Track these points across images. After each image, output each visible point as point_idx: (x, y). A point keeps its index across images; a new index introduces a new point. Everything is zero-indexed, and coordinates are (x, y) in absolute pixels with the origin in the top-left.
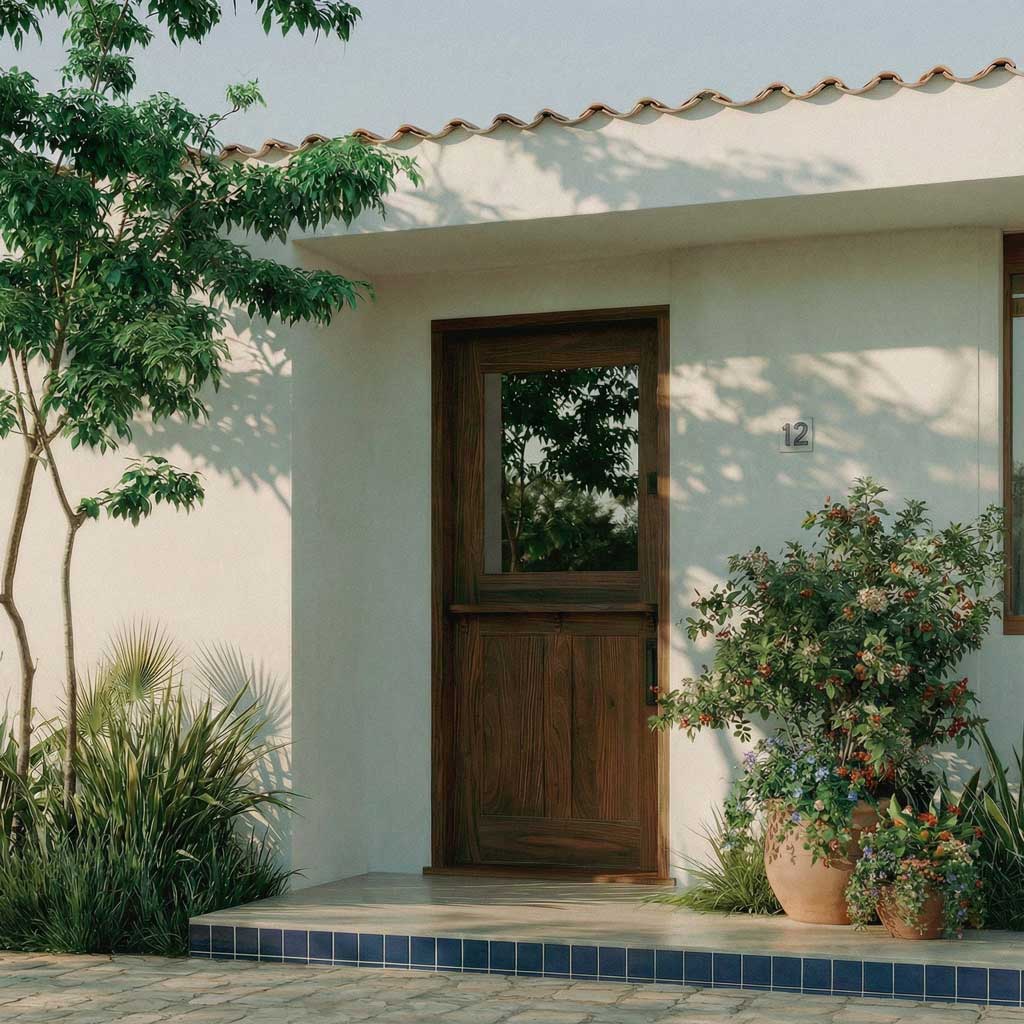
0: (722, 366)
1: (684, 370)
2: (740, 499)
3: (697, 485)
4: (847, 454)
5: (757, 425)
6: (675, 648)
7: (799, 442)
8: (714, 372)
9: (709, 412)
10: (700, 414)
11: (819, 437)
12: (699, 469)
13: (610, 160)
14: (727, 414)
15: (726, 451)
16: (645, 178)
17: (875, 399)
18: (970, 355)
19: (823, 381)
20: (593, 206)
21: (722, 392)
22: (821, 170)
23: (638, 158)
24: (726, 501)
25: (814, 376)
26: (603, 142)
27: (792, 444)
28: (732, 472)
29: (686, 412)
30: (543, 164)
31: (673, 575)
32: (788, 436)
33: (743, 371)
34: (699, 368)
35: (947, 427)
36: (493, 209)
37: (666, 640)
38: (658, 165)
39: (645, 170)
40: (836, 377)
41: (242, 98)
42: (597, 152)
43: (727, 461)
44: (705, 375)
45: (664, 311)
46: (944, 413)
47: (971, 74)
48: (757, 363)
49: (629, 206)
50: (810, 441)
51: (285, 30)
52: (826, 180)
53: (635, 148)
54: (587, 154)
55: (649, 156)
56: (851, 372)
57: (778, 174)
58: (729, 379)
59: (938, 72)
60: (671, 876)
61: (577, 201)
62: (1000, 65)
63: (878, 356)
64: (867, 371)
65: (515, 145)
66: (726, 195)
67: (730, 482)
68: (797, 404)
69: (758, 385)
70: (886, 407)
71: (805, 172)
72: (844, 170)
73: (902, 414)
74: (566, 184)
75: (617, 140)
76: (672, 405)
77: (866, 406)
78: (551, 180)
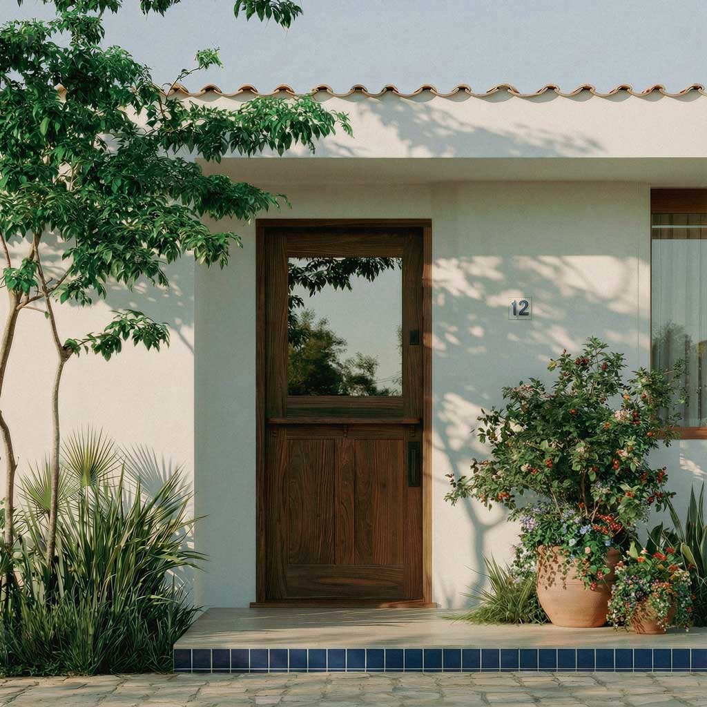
0: (471, 262)
1: (442, 262)
2: (482, 349)
3: (453, 339)
4: (555, 322)
5: (494, 301)
6: (436, 447)
7: (522, 313)
8: (464, 265)
9: (462, 292)
10: (455, 292)
11: (535, 310)
12: (454, 329)
13: (434, 123)
14: (474, 293)
15: (472, 317)
16: (459, 138)
17: (573, 287)
18: (633, 262)
19: (539, 274)
20: (421, 153)
21: (471, 279)
22: (580, 143)
23: (454, 125)
24: (473, 351)
25: (534, 272)
26: (428, 110)
27: (518, 314)
28: (477, 331)
29: (444, 290)
30: (385, 122)
31: (435, 399)
32: (515, 309)
33: (485, 266)
34: (454, 262)
35: (619, 307)
36: (348, 149)
37: (429, 442)
38: (468, 130)
39: (459, 133)
40: (547, 272)
41: (207, 60)
42: (425, 117)
43: (473, 324)
44: (459, 267)
45: (428, 223)
46: (616, 298)
47: (677, 91)
48: (494, 261)
49: (447, 155)
50: (530, 312)
51: (249, 16)
52: (583, 150)
53: (451, 117)
54: (418, 118)
55: (462, 124)
56: (556, 269)
57: (550, 142)
58: (475, 270)
59: (657, 89)
60: (433, 602)
61: (410, 148)
62: (696, 88)
63: (575, 260)
64: (566, 269)
65: (364, 106)
66: (516, 153)
67: (476, 338)
68: (521, 289)
69: (494, 275)
70: (580, 294)
71: (568, 143)
72: (594, 144)
73: (590, 298)
74: (402, 136)
75: (437, 110)
76: (435, 286)
77: (567, 293)
78: (392, 133)
